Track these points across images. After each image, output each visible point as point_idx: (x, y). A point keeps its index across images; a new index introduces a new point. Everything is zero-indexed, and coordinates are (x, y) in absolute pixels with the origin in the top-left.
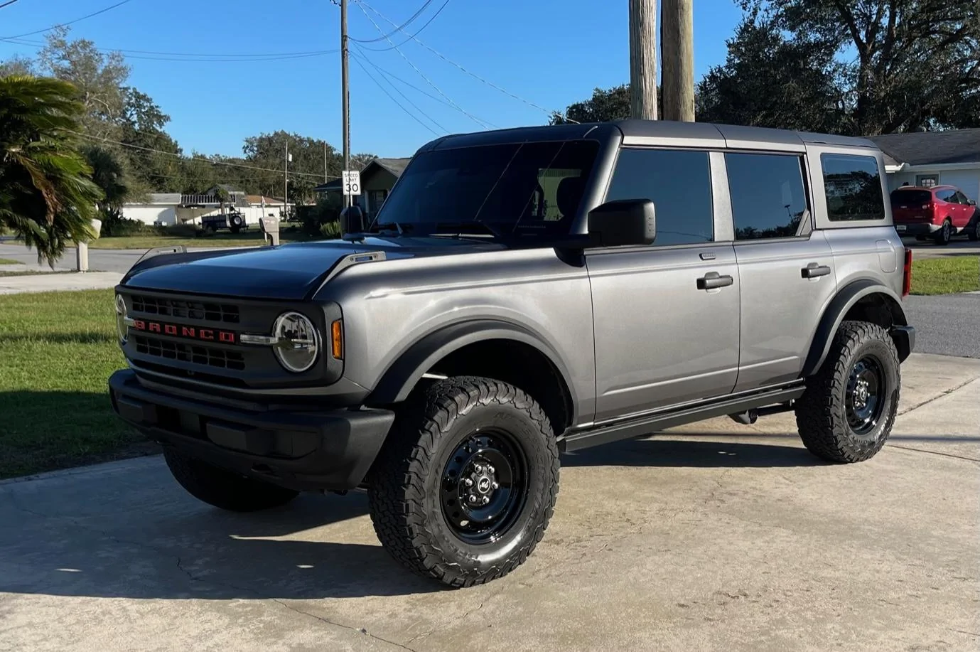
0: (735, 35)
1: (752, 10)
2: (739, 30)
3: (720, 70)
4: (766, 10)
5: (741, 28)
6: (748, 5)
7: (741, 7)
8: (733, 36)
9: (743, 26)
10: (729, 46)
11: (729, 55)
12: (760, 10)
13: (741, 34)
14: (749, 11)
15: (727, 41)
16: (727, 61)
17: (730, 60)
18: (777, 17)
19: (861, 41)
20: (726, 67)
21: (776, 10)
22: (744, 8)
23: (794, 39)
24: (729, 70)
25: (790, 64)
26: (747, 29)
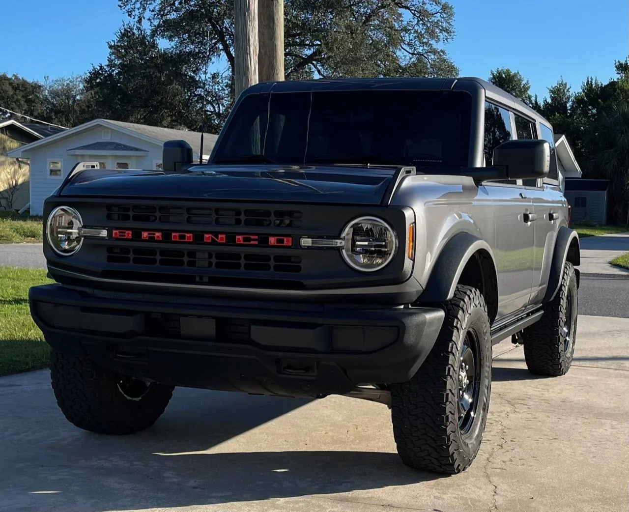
0: (116, 39)
1: (137, 19)
2: (120, 34)
3: (101, 67)
4: (149, 19)
5: (121, 33)
6: (133, 13)
7: (127, 14)
8: (114, 39)
9: (123, 31)
10: (111, 47)
11: (110, 55)
12: (144, 18)
13: (122, 38)
14: (134, 18)
15: (108, 43)
16: (108, 60)
17: (110, 60)
18: (159, 26)
19: (232, 55)
20: (108, 66)
21: (158, 20)
22: (130, 15)
23: (172, 47)
24: (111, 69)
25: (172, 69)
26: (126, 34)
